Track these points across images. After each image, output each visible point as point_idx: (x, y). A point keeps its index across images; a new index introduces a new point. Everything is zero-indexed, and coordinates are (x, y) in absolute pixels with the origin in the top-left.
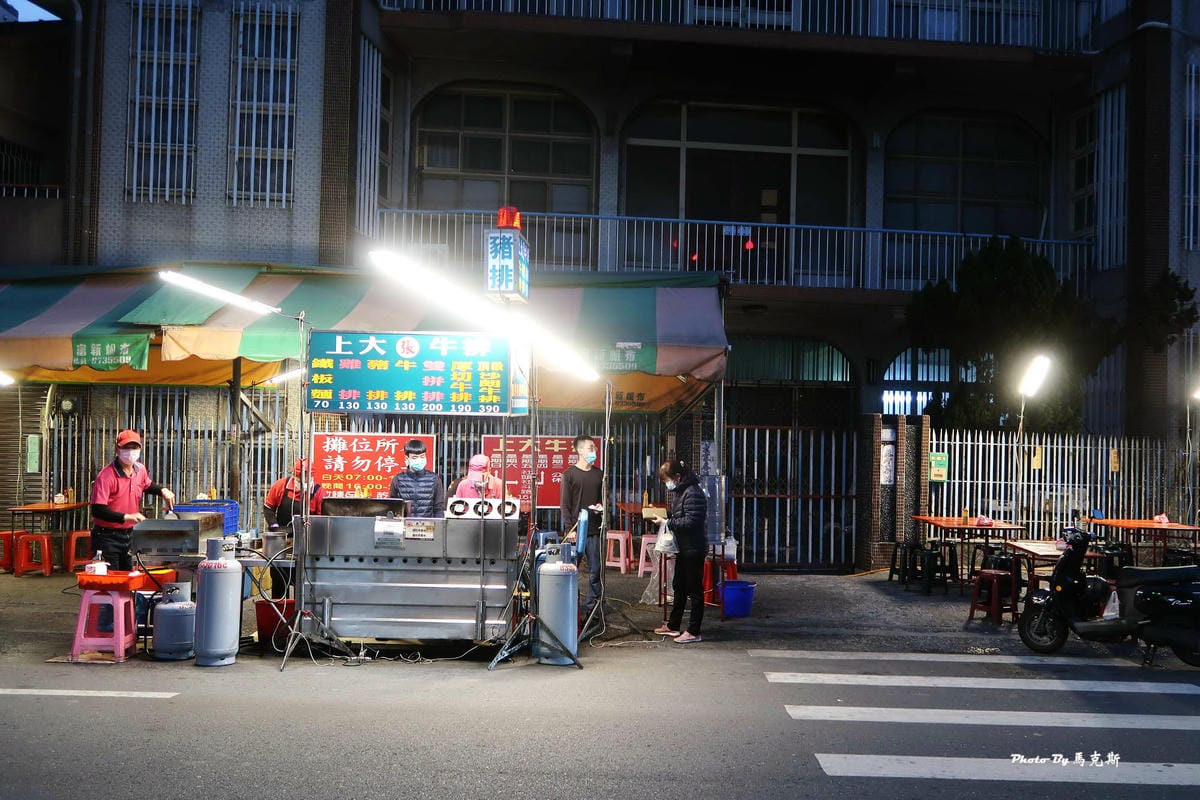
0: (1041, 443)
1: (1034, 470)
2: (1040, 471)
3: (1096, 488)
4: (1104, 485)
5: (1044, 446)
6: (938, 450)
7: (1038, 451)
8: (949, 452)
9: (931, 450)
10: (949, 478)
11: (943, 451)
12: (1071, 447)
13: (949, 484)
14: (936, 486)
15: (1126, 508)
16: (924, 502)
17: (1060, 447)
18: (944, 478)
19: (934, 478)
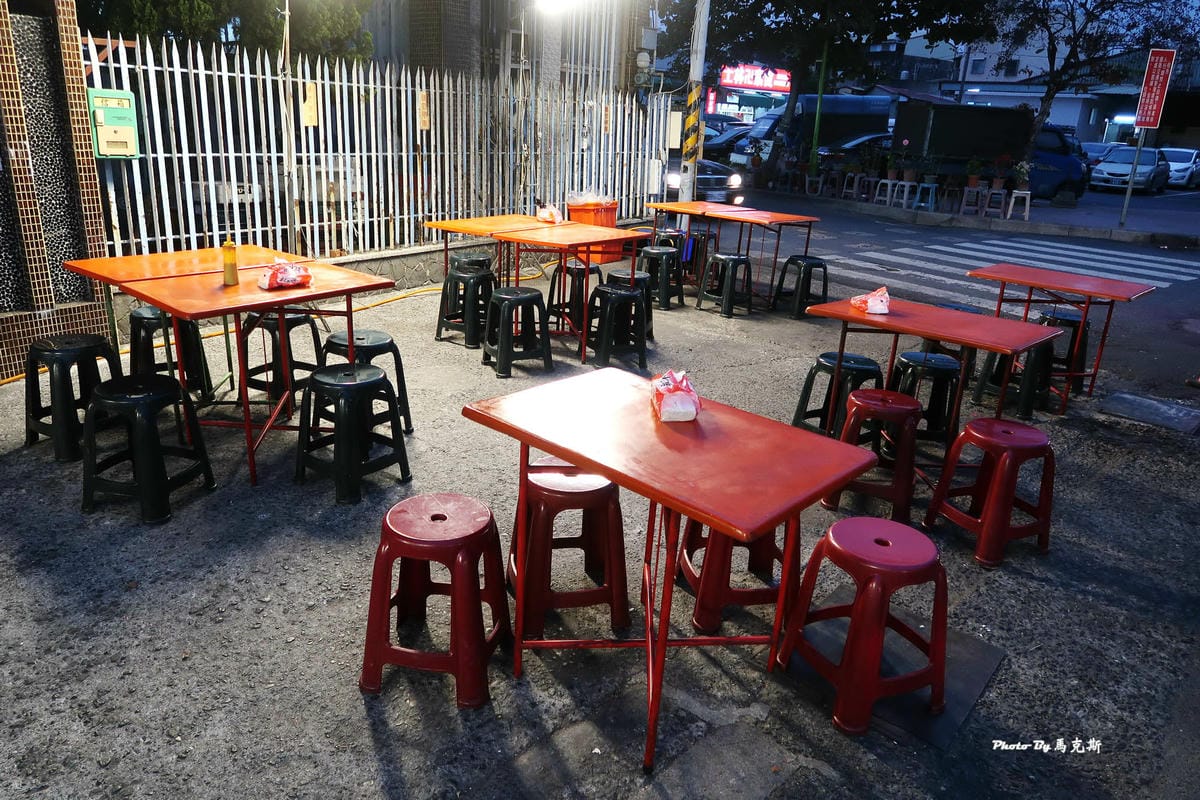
0: (313, 77)
1: (307, 128)
2: (316, 129)
3: (400, 158)
4: (411, 154)
5: (319, 80)
6: (106, 84)
7: (310, 94)
8: (134, 87)
9: (91, 84)
10: (143, 149)
11: (120, 86)
12: (362, 85)
13: (143, 163)
14: (114, 168)
15: (439, 190)
16: (89, 204)
17: (345, 84)
18: (132, 149)
19: (107, 151)
